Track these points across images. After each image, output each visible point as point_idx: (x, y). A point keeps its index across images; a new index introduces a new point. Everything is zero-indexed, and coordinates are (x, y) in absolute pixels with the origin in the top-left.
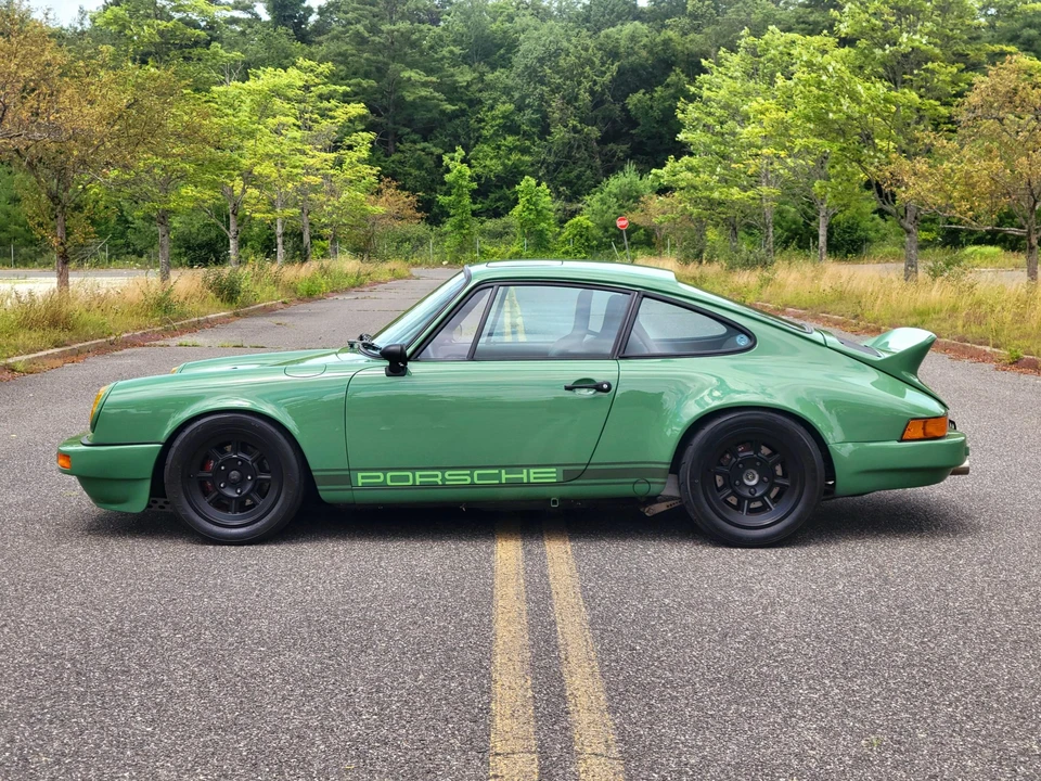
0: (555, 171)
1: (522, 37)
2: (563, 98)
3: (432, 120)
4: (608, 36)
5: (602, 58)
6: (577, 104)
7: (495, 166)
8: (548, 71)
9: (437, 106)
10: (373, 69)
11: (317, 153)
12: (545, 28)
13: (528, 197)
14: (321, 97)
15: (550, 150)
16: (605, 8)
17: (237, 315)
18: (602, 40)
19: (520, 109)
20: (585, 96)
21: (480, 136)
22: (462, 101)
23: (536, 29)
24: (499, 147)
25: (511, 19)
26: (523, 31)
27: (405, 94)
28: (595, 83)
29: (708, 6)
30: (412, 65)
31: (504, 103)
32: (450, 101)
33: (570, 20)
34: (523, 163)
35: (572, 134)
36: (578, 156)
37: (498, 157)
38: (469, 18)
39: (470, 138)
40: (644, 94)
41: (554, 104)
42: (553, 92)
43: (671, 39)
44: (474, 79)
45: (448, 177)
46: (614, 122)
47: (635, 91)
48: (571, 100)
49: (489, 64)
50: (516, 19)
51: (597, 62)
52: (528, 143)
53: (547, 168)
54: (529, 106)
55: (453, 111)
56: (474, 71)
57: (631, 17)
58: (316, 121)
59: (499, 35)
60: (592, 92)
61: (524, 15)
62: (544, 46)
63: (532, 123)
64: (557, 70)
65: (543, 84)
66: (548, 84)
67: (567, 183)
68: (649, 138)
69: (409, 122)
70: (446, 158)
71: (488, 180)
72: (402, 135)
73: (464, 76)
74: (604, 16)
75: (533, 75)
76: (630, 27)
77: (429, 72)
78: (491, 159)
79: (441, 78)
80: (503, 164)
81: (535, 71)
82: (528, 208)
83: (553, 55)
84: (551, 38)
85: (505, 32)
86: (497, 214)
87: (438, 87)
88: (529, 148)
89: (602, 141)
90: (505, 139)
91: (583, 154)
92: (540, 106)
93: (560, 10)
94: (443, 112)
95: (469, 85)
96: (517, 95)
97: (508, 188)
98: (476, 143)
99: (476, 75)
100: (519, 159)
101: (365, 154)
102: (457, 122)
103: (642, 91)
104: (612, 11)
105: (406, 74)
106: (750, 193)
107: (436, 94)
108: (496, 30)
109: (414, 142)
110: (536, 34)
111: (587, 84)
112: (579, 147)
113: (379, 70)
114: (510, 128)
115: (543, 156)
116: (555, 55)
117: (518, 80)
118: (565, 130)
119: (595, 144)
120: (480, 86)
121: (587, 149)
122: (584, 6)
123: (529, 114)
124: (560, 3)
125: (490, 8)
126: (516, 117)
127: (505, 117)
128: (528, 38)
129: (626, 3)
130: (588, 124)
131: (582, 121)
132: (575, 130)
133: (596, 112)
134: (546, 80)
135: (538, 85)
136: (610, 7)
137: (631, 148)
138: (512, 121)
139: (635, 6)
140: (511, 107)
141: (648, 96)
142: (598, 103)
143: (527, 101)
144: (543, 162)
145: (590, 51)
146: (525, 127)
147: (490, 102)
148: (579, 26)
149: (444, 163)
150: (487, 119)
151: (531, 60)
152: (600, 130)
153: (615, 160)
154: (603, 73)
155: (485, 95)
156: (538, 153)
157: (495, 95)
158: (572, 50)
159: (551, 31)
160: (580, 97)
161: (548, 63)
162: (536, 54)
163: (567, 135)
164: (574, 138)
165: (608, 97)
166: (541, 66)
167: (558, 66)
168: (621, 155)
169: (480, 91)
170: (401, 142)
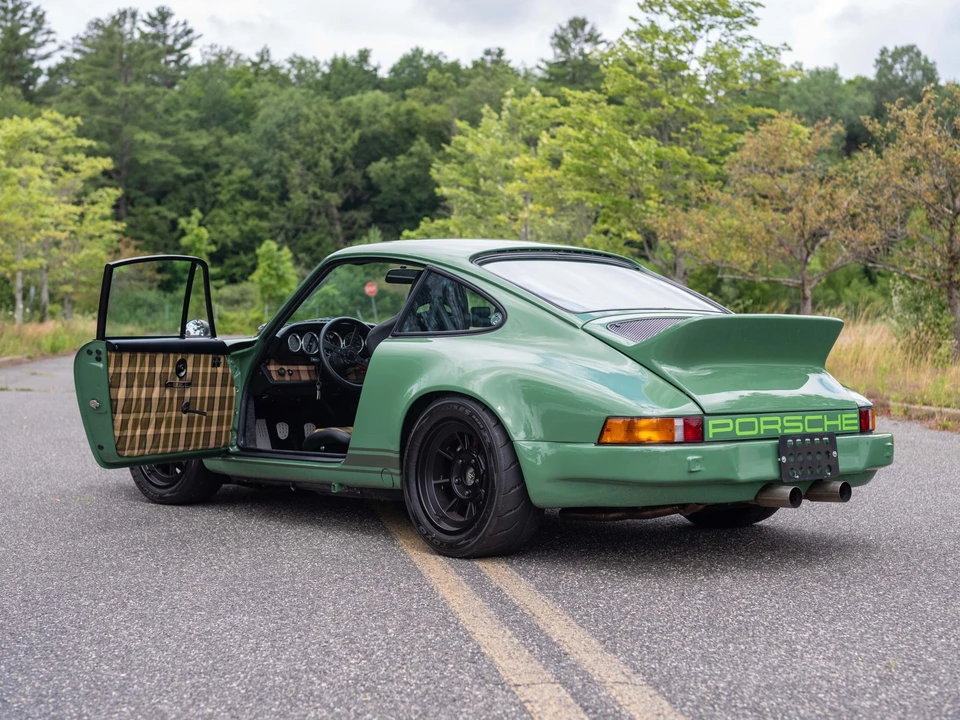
0: (294, 237)
1: (261, 102)
2: (303, 163)
3: (166, 184)
4: (350, 104)
5: (343, 126)
6: (317, 170)
7: (232, 232)
8: (288, 137)
9: (172, 169)
10: (105, 131)
11: (62, 205)
12: (285, 94)
13: (269, 262)
14: (66, 151)
15: (289, 217)
16: (346, 76)
18: (343, 107)
19: (258, 174)
20: (325, 163)
21: (216, 201)
22: (197, 163)
23: (275, 94)
24: (235, 213)
25: (249, 84)
26: (262, 96)
27: (138, 156)
28: (336, 150)
29: (449, 78)
30: (145, 128)
31: (241, 168)
32: (185, 164)
33: (309, 86)
34: (261, 229)
35: (312, 201)
36: (318, 222)
37: (234, 222)
38: (206, 82)
39: (206, 203)
40: (386, 163)
41: (293, 170)
42: (292, 158)
43: (414, 110)
44: (211, 143)
45: (185, 241)
46: (355, 189)
47: (377, 159)
48: (311, 166)
49: (227, 128)
50: (255, 85)
51: (338, 128)
52: (266, 209)
53: (286, 234)
54: (268, 171)
55: (189, 176)
56: (211, 134)
57: (371, 87)
58: (59, 174)
59: (238, 101)
60: (333, 159)
61: (263, 81)
62: (283, 111)
63: (271, 189)
64: (298, 137)
65: (281, 147)
66: (287, 150)
67: (308, 250)
68: (391, 206)
69: (143, 185)
70: (182, 222)
71: (224, 246)
72: (134, 199)
73: (200, 140)
74: (343, 84)
75: (271, 140)
76: (372, 96)
77: (165, 135)
78: (228, 224)
79: (176, 141)
80: (241, 230)
81: (274, 136)
82: (269, 274)
83: (293, 120)
84: (292, 104)
85: (243, 98)
86: (232, 280)
87: (172, 150)
88: (267, 214)
89: (345, 207)
90: (242, 204)
91: (323, 220)
92: (280, 171)
93: (298, 77)
94: (178, 177)
95: (205, 149)
96: (255, 160)
97: (246, 254)
98: (213, 205)
99: (212, 139)
100: (257, 226)
101: (108, 211)
102: (192, 186)
103: (384, 159)
104: (352, 80)
105: (140, 136)
107: (172, 158)
108: (234, 97)
109: (147, 206)
110: (276, 99)
111: (327, 150)
112: (319, 213)
113: (111, 132)
114: (250, 194)
115: (282, 222)
116: (297, 120)
117: (256, 146)
118: (305, 196)
119: (335, 211)
120: (217, 150)
121: (327, 216)
122: (324, 75)
123: (268, 180)
124: (299, 71)
125: (227, 74)
126: (254, 183)
127: (242, 182)
128: (267, 104)
129: (367, 72)
130: (329, 191)
131: (322, 187)
132: (315, 196)
133: (336, 179)
134: (286, 145)
135: (277, 150)
136: (350, 76)
137: (372, 216)
138: (250, 186)
139: (375, 76)
140: (247, 172)
141: (390, 165)
142: (339, 170)
143: (266, 166)
144: (282, 228)
145: (331, 118)
146: (263, 193)
147: (227, 166)
148: (318, 94)
149: (180, 227)
150: (223, 183)
151: (270, 125)
152: (341, 197)
153: (356, 226)
154: (344, 140)
155: (222, 159)
156: (277, 219)
157: (233, 159)
158: (312, 116)
159: (291, 97)
160: (321, 163)
161: (288, 129)
162: (274, 120)
163: (307, 202)
164: (314, 205)
165: (349, 164)
166: (281, 131)
167: (297, 132)
168: (362, 222)
169: (217, 155)
170: (133, 205)
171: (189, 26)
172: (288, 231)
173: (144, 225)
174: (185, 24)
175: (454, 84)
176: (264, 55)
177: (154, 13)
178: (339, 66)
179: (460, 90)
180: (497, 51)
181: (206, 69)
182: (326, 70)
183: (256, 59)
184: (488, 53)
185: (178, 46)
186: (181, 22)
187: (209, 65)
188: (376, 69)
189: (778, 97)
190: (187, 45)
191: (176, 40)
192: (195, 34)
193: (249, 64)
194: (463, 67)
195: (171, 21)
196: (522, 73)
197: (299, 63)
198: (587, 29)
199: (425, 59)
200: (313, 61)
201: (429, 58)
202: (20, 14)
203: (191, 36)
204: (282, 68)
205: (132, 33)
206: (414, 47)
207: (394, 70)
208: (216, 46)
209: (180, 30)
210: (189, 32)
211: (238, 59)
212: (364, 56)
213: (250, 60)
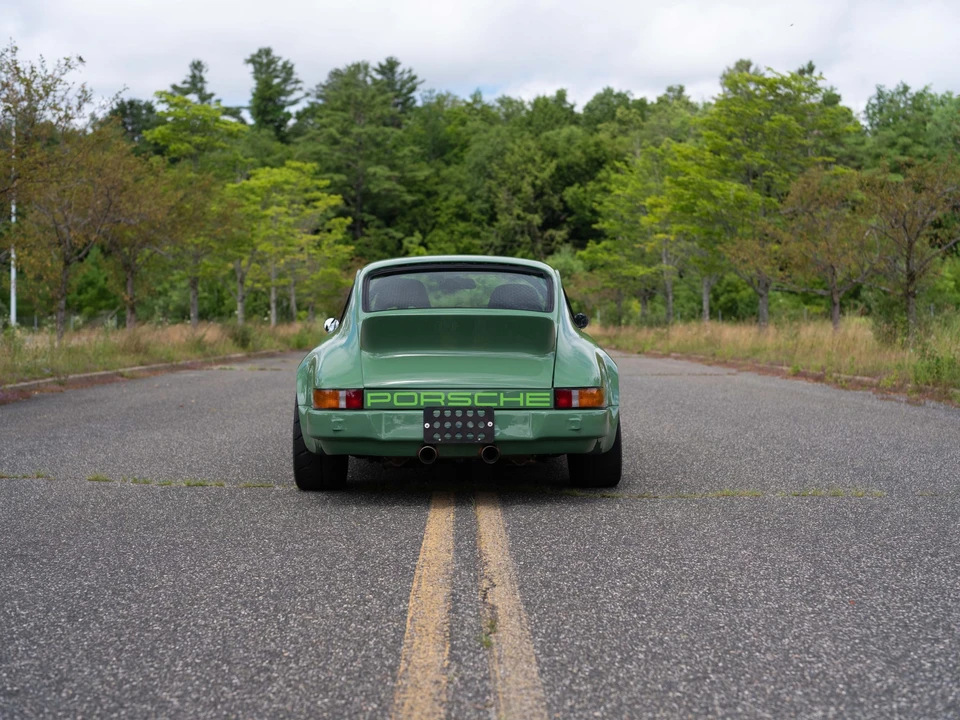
1: (473, 138)
2: (509, 190)
3: (394, 210)
4: (547, 139)
5: (542, 157)
6: (520, 195)
7: (448, 248)
8: (496, 168)
9: (399, 196)
10: (344, 165)
11: (304, 235)
12: (493, 130)
14: (306, 190)
15: (497, 236)
16: (546, 114)
17: (249, 356)
18: (543, 141)
19: (470, 200)
20: (527, 189)
21: (437, 222)
22: (419, 191)
23: (485, 131)
24: (452, 232)
25: (463, 123)
26: (474, 133)
27: (371, 186)
28: (536, 178)
29: (635, 113)
30: (378, 163)
31: (457, 194)
32: (409, 192)
33: (515, 124)
34: (474, 246)
35: (517, 222)
36: (521, 240)
37: (451, 241)
38: (427, 122)
39: (427, 225)
40: (579, 188)
41: (500, 196)
42: (500, 185)
43: (602, 142)
44: (431, 174)
46: (554, 211)
47: (571, 184)
48: (516, 191)
49: (444, 161)
50: (469, 123)
51: (538, 158)
52: (478, 229)
54: (479, 197)
55: (413, 202)
56: (431, 167)
57: (568, 122)
58: (302, 210)
59: (453, 137)
60: (533, 185)
61: (475, 120)
62: (492, 146)
63: (481, 212)
64: (505, 168)
65: (490, 176)
66: (495, 179)
68: (584, 225)
69: (375, 210)
70: (406, 242)
72: (368, 222)
73: (423, 172)
74: (544, 121)
75: (483, 171)
76: (567, 130)
77: (393, 167)
78: (446, 242)
79: (403, 173)
81: (484, 167)
83: (499, 154)
84: (499, 140)
85: (458, 134)
87: (401, 181)
88: (479, 233)
89: (544, 227)
90: (457, 225)
91: (526, 238)
92: (489, 197)
93: (506, 115)
94: (404, 203)
95: (427, 179)
96: (468, 187)
98: (434, 226)
99: (432, 170)
100: (470, 243)
101: (341, 237)
102: (415, 210)
103: (577, 185)
104: (552, 117)
105: (371, 170)
106: (653, 269)
107: (399, 187)
108: (451, 134)
109: (379, 228)
110: (485, 136)
111: (529, 179)
112: (523, 233)
113: (349, 166)
114: (463, 216)
115: (490, 241)
116: (502, 154)
117: (469, 175)
118: (510, 217)
119: (537, 230)
120: (437, 180)
121: (529, 234)
122: (528, 112)
123: (479, 204)
124: (507, 109)
125: (445, 114)
126: (468, 207)
127: (459, 206)
128: (479, 140)
129: (564, 110)
130: (531, 213)
131: (524, 210)
132: (519, 217)
133: (538, 203)
134: (493, 175)
135: (487, 179)
136: (550, 113)
137: (568, 234)
138: (464, 209)
139: (572, 113)
140: (463, 198)
141: (582, 189)
142: (539, 194)
143: (478, 193)
144: (491, 245)
145: (532, 151)
146: (476, 215)
147: (445, 194)
148: (522, 130)
149: (404, 247)
150: (442, 208)
151: (481, 158)
152: (541, 217)
153: (554, 244)
154: (544, 169)
155: (440, 188)
156: (487, 238)
157: (450, 187)
158: (516, 149)
159: (498, 134)
160: (523, 190)
161: (496, 161)
162: (485, 153)
163: (513, 223)
164: (517, 224)
165: (548, 190)
166: (490, 162)
167: (504, 162)
168: (559, 239)
169: (437, 184)
170: (367, 228)
171: (414, 73)
172: (496, 247)
173: (376, 244)
174: (410, 71)
175: (640, 119)
176: (477, 97)
177: (384, 63)
178: (541, 104)
179: (644, 124)
180: (678, 88)
181: (427, 111)
182: (529, 107)
183: (470, 100)
184: (670, 89)
185: (405, 91)
186: (407, 70)
187: (428, 106)
188: (572, 107)
189: (925, 123)
190: (413, 89)
191: (402, 86)
192: (419, 79)
193: (464, 105)
194: (649, 102)
195: (399, 69)
196: (701, 107)
197: (506, 102)
198: (752, 69)
199: (615, 97)
200: (519, 100)
201: (619, 95)
202: (273, 66)
203: (415, 81)
204: (492, 107)
205: (365, 82)
206: (606, 87)
207: (588, 108)
208: (434, 91)
209: (406, 76)
210: (414, 78)
211: (454, 101)
212: (561, 95)
213: (464, 101)
